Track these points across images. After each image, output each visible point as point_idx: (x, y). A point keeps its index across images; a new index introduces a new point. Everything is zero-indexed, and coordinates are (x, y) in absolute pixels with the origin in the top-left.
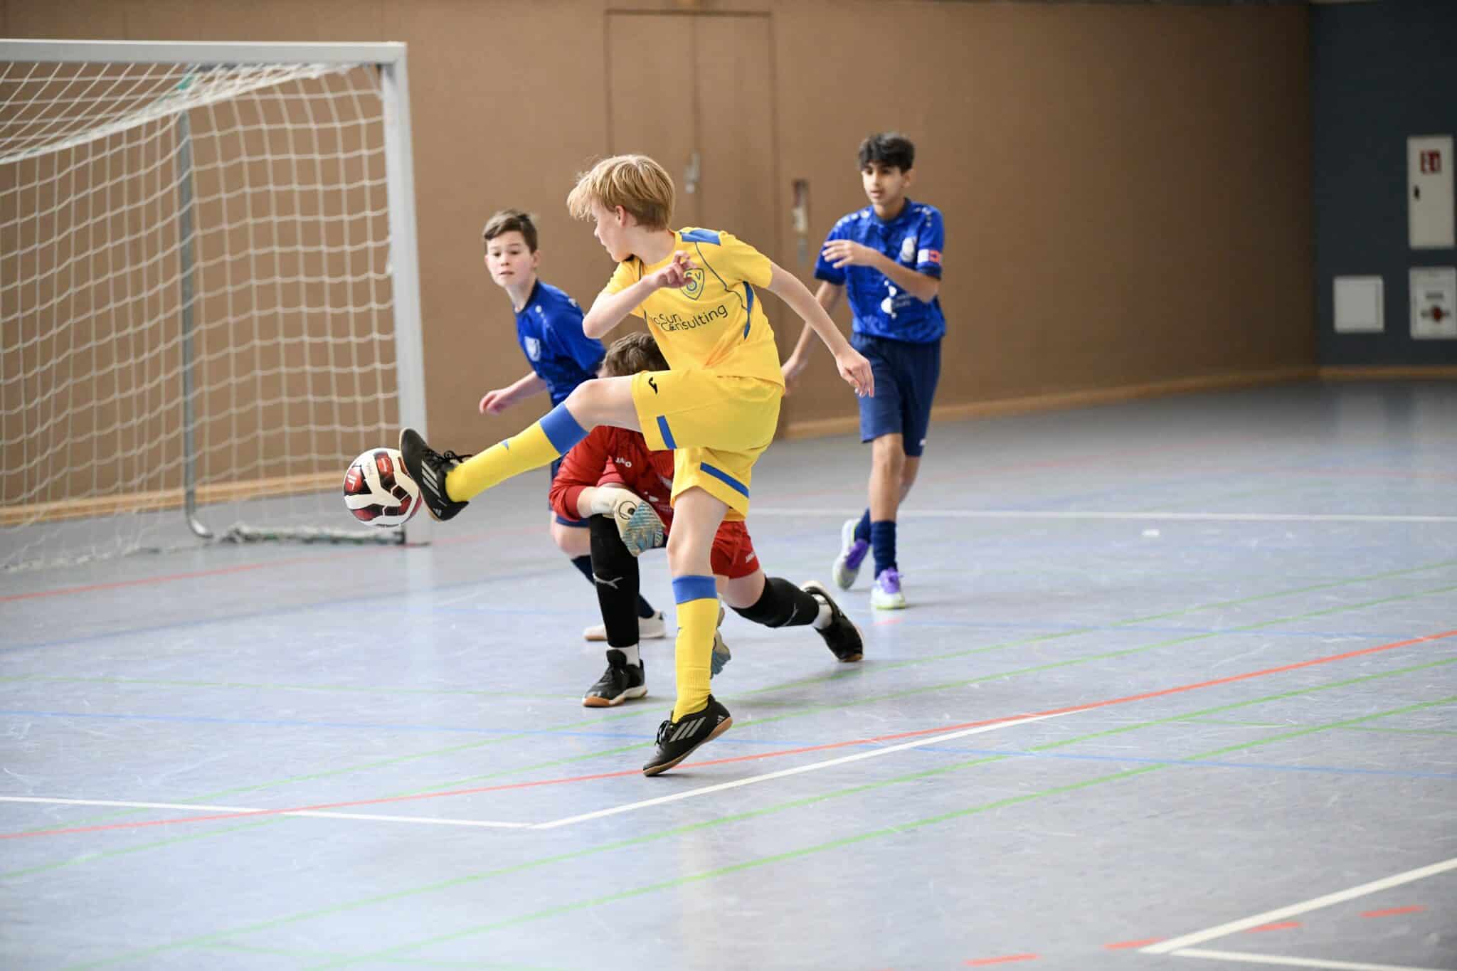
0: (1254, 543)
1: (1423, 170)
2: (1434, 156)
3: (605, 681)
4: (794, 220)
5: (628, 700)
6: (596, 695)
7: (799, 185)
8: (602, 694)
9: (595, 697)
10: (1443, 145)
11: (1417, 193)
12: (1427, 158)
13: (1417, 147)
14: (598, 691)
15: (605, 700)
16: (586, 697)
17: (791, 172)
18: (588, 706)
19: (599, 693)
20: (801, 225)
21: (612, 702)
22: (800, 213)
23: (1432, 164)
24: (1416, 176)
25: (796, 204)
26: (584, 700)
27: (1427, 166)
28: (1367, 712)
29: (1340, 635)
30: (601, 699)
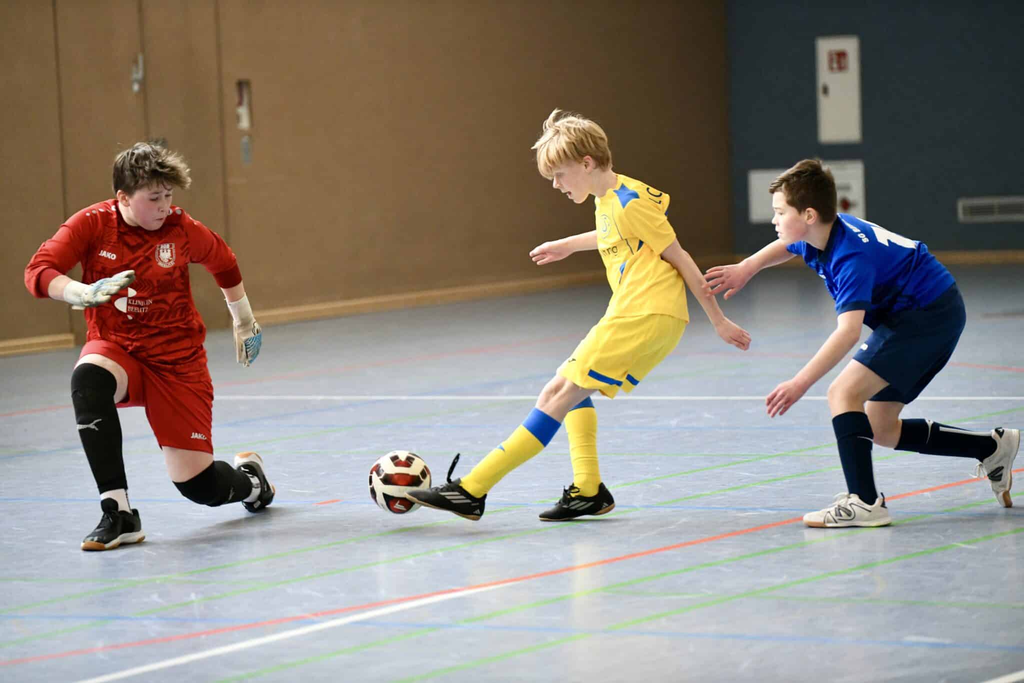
0: (674, 422)
1: (831, 68)
2: (841, 55)
3: (101, 527)
4: (238, 118)
5: (123, 545)
6: (92, 540)
7: (242, 85)
8: (98, 539)
9: (92, 542)
10: (850, 45)
11: (826, 90)
12: (835, 57)
13: (825, 47)
14: (94, 536)
15: (102, 544)
16: (84, 542)
17: (234, 71)
18: (87, 549)
19: (96, 539)
20: (245, 123)
21: (107, 546)
22: (243, 111)
23: (839, 62)
24: (825, 75)
25: (240, 103)
26: (82, 545)
27: (835, 65)
28: (778, 581)
29: (754, 509)
30: (97, 543)
